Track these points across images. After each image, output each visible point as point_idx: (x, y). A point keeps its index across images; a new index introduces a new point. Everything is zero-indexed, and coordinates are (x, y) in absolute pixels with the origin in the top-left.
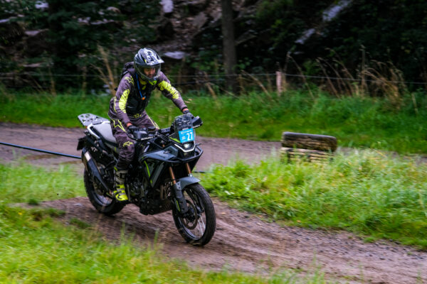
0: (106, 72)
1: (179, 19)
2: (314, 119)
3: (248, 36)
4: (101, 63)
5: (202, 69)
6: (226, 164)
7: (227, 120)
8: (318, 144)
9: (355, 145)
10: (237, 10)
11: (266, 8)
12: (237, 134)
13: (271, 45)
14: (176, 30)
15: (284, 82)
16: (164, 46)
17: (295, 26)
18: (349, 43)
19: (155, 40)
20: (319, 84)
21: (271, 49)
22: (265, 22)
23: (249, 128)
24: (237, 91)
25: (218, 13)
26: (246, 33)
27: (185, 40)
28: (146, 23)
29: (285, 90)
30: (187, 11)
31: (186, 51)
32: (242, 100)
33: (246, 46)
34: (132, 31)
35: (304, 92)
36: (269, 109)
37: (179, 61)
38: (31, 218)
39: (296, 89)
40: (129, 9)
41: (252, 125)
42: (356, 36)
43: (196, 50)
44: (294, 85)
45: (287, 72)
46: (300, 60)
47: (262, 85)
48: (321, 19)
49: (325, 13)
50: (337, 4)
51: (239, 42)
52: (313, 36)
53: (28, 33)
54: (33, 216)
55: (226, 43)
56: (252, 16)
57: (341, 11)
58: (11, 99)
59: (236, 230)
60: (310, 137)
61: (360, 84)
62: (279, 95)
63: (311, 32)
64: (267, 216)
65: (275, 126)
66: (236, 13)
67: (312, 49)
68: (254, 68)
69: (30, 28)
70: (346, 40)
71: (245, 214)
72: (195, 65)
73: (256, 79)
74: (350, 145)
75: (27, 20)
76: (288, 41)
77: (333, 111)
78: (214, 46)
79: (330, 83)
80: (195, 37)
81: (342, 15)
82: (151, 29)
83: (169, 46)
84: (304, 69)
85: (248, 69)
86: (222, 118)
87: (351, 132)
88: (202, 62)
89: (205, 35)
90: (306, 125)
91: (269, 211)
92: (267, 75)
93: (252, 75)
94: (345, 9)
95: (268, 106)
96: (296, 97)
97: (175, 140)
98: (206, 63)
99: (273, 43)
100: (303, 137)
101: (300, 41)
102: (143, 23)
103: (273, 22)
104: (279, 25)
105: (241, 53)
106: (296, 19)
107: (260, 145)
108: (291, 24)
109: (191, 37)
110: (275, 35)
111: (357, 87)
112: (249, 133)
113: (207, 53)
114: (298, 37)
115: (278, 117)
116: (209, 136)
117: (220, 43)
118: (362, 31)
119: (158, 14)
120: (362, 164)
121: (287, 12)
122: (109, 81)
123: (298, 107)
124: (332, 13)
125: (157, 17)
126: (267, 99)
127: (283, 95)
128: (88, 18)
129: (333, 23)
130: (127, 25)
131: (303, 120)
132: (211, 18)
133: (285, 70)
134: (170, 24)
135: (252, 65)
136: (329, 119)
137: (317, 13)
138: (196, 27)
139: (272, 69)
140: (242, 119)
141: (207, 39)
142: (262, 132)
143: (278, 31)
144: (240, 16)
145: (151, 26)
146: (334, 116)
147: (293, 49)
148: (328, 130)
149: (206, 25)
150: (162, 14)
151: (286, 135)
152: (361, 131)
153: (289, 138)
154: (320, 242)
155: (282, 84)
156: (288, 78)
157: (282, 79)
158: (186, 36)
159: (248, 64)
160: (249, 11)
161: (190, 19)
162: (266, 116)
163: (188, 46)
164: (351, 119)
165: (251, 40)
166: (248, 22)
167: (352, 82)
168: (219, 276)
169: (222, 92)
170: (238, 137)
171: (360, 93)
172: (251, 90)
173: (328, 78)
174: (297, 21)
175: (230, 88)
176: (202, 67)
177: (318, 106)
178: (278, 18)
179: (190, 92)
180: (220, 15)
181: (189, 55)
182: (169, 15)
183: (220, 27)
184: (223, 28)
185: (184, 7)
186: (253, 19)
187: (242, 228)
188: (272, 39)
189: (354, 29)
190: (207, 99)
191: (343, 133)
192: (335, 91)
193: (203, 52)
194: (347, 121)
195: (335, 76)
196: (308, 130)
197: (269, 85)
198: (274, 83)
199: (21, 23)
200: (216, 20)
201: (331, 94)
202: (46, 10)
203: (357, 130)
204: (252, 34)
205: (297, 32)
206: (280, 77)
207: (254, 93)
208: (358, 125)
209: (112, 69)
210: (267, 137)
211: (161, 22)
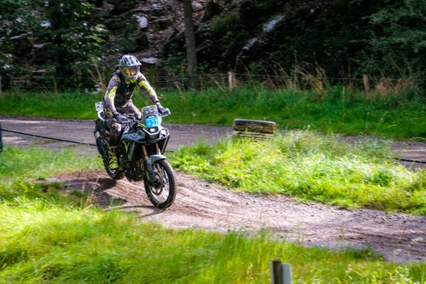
0: (96, 75)
1: (152, 33)
2: (258, 108)
3: (206, 44)
4: (92, 68)
5: (170, 71)
6: (191, 145)
7: (191, 110)
8: (262, 127)
9: (290, 128)
10: (197, 24)
11: (219, 23)
12: (200, 121)
13: (223, 51)
14: (150, 41)
15: (235, 80)
16: (141, 54)
17: (241, 36)
18: (284, 49)
19: (134, 49)
20: (261, 81)
21: (223, 54)
22: (219, 33)
23: (208, 116)
24: (198, 88)
25: (182, 27)
26: (204, 43)
27: (157, 49)
28: (126, 36)
29: (235, 86)
30: (158, 26)
31: (158, 57)
32: (202, 94)
33: (204, 52)
34: (116, 42)
35: (250, 87)
36: (223, 101)
37: (154, 65)
38: (40, 190)
39: (244, 85)
40: (113, 25)
41: (210, 114)
42: (289, 43)
43: (165, 56)
44: (242, 82)
45: (236, 72)
46: (247, 63)
47: (217, 83)
48: (262, 30)
49: (264, 25)
50: (274, 19)
51: (198, 50)
52: (256, 43)
53: (36, 46)
54: (43, 189)
55: (189, 50)
56: (208, 29)
57: (277, 24)
58: (23, 98)
59: (199, 196)
60: (255, 123)
61: (293, 80)
62: (231, 90)
63: (254, 40)
64: (223, 184)
65: (228, 115)
66: (196, 27)
67: (255, 54)
68: (211, 69)
69: (37, 42)
70: (281, 46)
71: (207, 183)
72: (165, 68)
73: (213, 78)
74: (287, 128)
75: (34, 36)
76: (237, 48)
77: (273, 102)
78: (179, 53)
79: (270, 80)
80: (165, 46)
81: (278, 27)
82: (130, 41)
83: (144, 54)
84: (250, 70)
85: (206, 71)
86: (187, 108)
87: (286, 117)
88: (170, 65)
89: (172, 45)
90: (252, 113)
91: (224, 181)
92: (221, 75)
93: (209, 75)
94: (280, 22)
95: (223, 98)
96: (244, 92)
97: (143, 125)
98: (174, 66)
99: (225, 49)
100: (250, 123)
101: (246, 48)
102: (125, 36)
103: (225, 34)
104: (230, 36)
105: (200, 58)
106: (243, 31)
107: (217, 129)
108: (239, 35)
109: (162, 46)
110: (227, 43)
111: (291, 82)
112: (208, 119)
113: (174, 58)
114: (245, 44)
115: (231, 107)
116: (177, 123)
117: (184, 50)
118: (293, 39)
119: (136, 29)
120: (296, 143)
121: (236, 25)
122: (99, 81)
123: (245, 99)
124: (270, 26)
125: (135, 32)
126: (221, 93)
127: (234, 90)
128: (82, 34)
129: (270, 34)
130: (112, 38)
131: (249, 109)
132: (177, 31)
133: (235, 70)
134: (145, 36)
135: (209, 67)
136: (270, 108)
137: (259, 26)
138: (166, 38)
139: (224, 70)
140: (203, 109)
141: (174, 48)
142: (218, 118)
143: (229, 40)
144: (199, 29)
145: (130, 38)
146: (273, 106)
147: (241, 54)
148: (269, 116)
149: (173, 36)
150: (139, 29)
151: (237, 122)
152: (294, 116)
153: (239, 123)
154: (264, 204)
155: (232, 81)
156: (237, 77)
157: (233, 77)
158: (157, 46)
159: (206, 66)
160: (206, 26)
161: (161, 32)
162: (221, 106)
163: (159, 54)
164: (287, 108)
165: (208, 48)
166: (205, 34)
167: (287, 79)
168: (187, 232)
169: (187, 88)
170: (200, 124)
171: (293, 87)
172: (210, 86)
173: (269, 76)
174: (243, 32)
175: (193, 85)
176: (170, 70)
177: (261, 98)
178: (229, 30)
179: (162, 89)
180: (184, 29)
181: (160, 60)
182: (144, 30)
183: (184, 38)
184: (186, 39)
185: (155, 23)
186: (209, 31)
187: (204, 194)
188: (225, 46)
189: (288, 38)
190: (175, 94)
191: (280, 118)
192: (274, 86)
193: (170, 58)
194: (283, 109)
195: (274, 74)
196: (254, 117)
197: (223, 82)
198: (227, 80)
199: (30, 38)
200: (180, 32)
201: (270, 88)
202: (49, 28)
203: (291, 116)
204: (209, 43)
205: (243, 40)
206: (231, 76)
207: (211, 89)
208: (292, 112)
209: (101, 73)
210: (222, 123)
211: (138, 35)
